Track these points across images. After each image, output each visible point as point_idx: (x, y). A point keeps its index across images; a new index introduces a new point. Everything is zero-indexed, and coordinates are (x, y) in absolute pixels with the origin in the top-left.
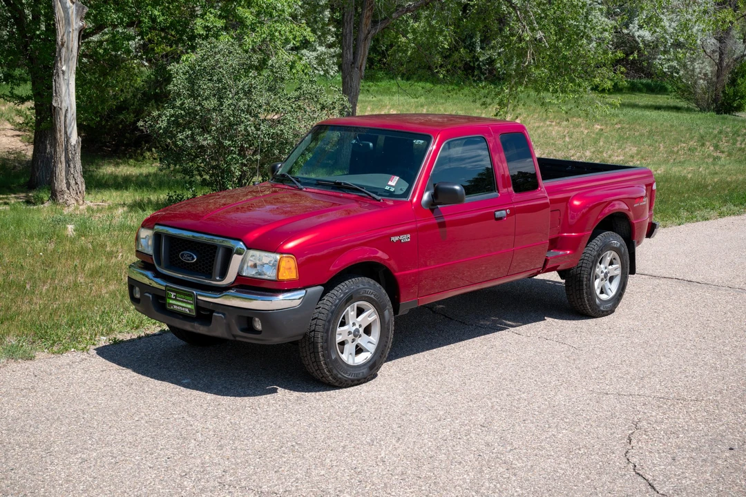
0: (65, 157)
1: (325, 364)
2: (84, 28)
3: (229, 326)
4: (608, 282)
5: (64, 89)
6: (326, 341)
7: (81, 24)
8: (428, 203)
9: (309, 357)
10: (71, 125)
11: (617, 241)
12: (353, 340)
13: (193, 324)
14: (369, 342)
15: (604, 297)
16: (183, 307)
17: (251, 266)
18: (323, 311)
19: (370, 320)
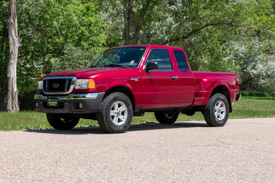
0: (12, 97)
1: (106, 122)
2: (20, 47)
3: (70, 108)
4: (220, 113)
5: (12, 70)
6: (106, 113)
7: (19, 45)
8: (145, 69)
9: (100, 120)
10: (14, 84)
11: (222, 97)
12: (117, 116)
13: (57, 109)
14: (123, 118)
15: (219, 119)
16: (53, 104)
17: (78, 85)
18: (105, 102)
19: (124, 109)
